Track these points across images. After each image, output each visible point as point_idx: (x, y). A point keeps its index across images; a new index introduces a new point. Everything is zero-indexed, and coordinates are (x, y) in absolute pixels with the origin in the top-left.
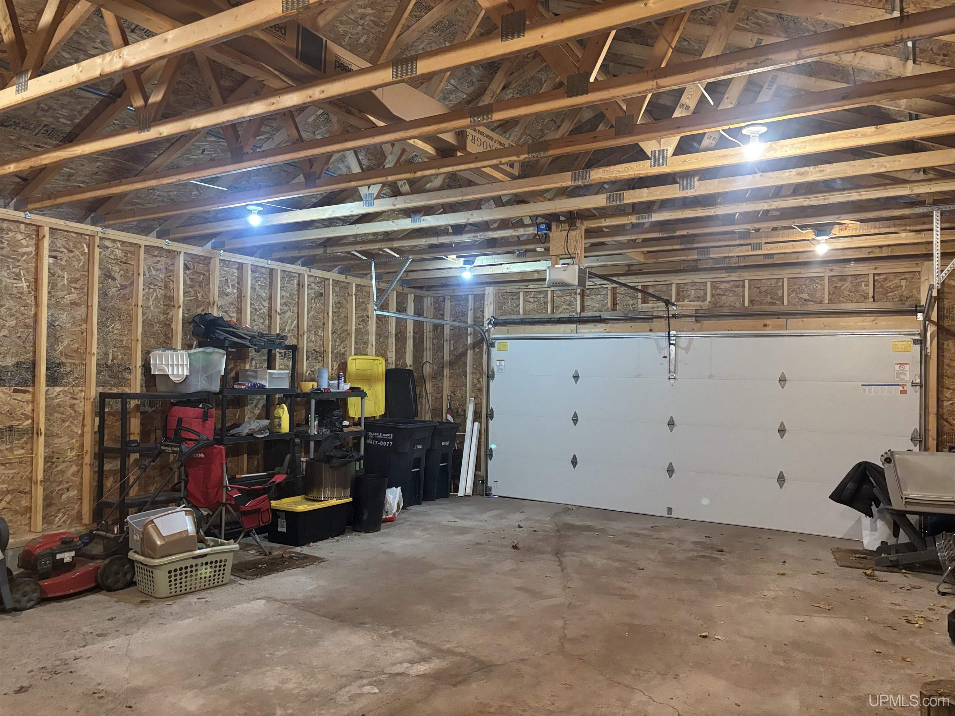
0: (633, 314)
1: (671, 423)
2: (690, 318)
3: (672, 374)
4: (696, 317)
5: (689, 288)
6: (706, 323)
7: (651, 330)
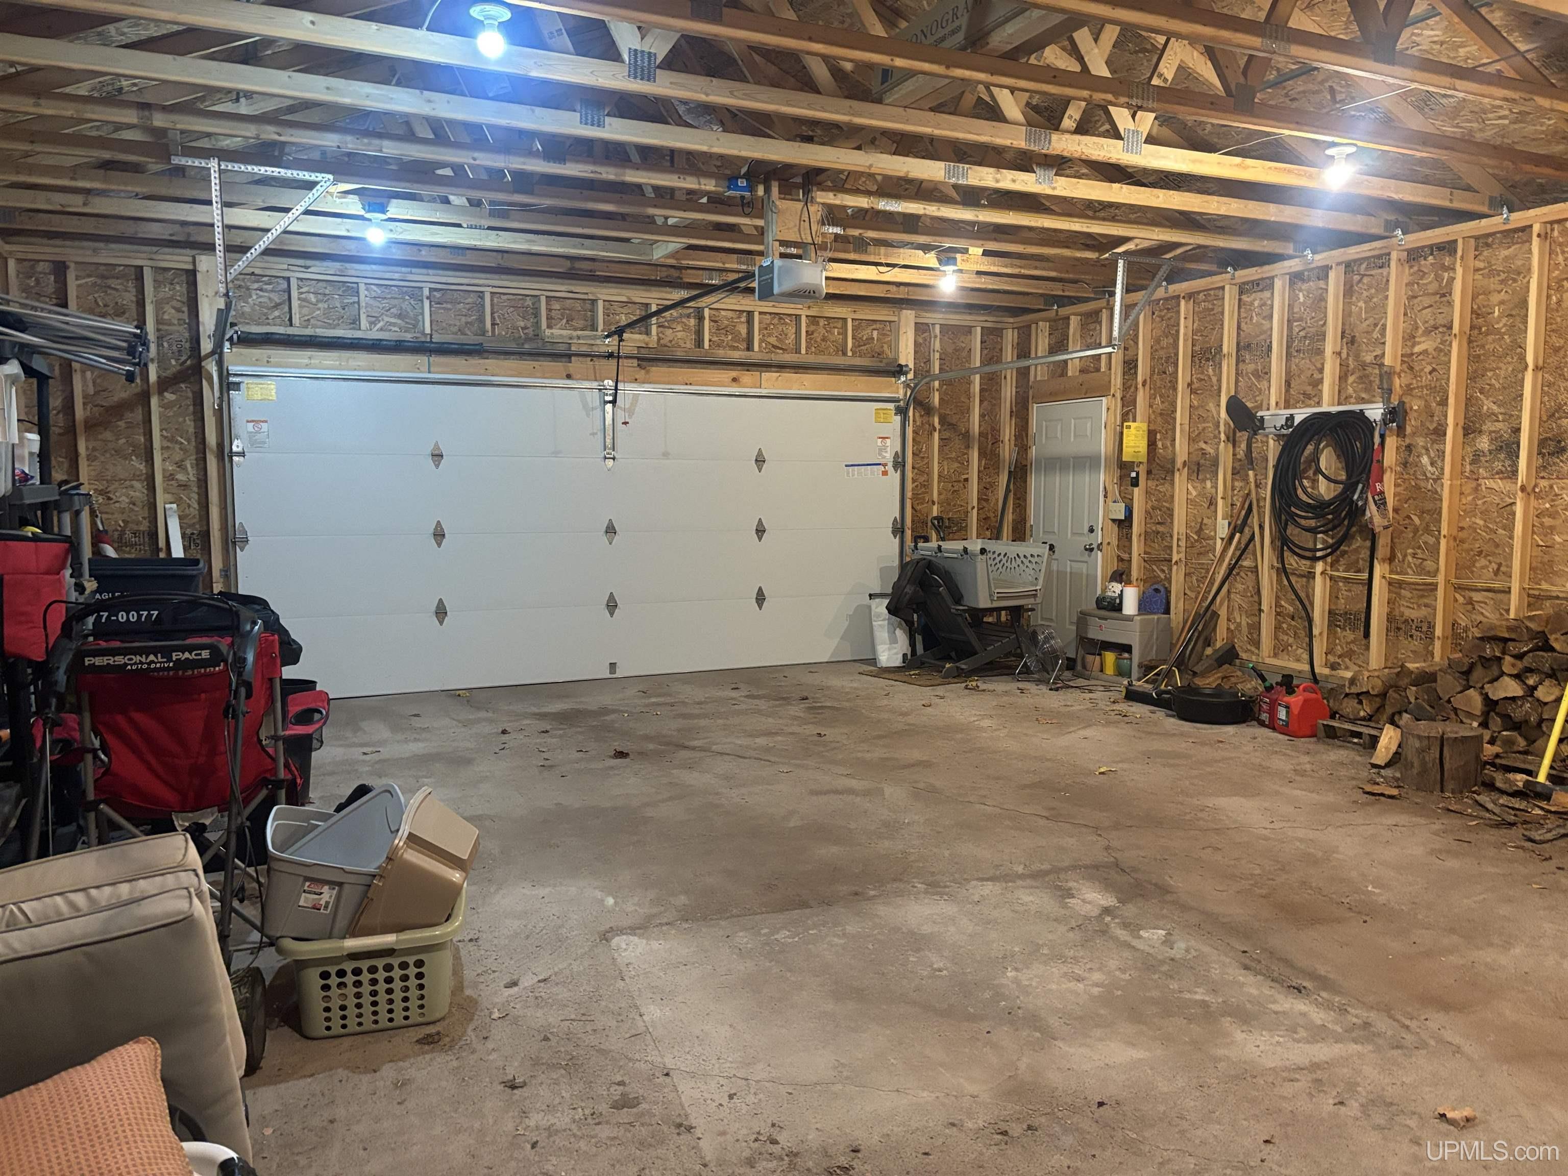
0: (534, 345)
1: (611, 530)
2: (630, 361)
3: (610, 452)
4: (638, 359)
5: (619, 310)
6: (657, 371)
7: (569, 377)
